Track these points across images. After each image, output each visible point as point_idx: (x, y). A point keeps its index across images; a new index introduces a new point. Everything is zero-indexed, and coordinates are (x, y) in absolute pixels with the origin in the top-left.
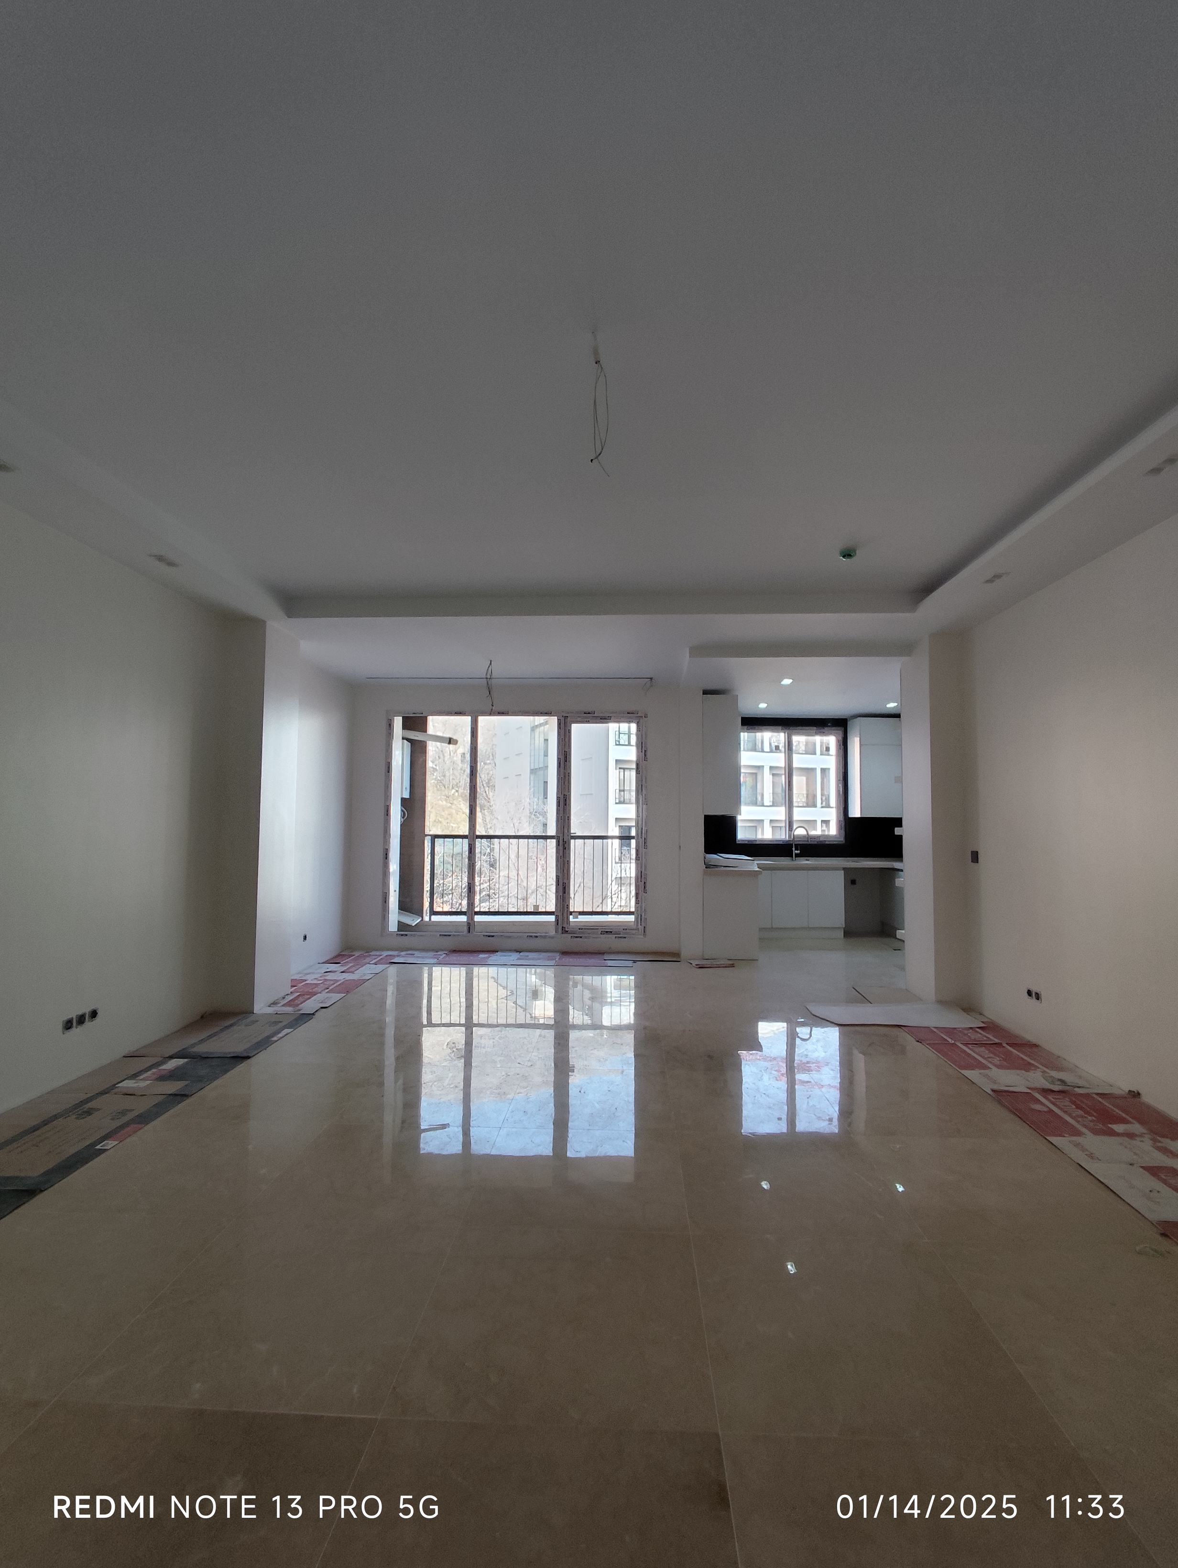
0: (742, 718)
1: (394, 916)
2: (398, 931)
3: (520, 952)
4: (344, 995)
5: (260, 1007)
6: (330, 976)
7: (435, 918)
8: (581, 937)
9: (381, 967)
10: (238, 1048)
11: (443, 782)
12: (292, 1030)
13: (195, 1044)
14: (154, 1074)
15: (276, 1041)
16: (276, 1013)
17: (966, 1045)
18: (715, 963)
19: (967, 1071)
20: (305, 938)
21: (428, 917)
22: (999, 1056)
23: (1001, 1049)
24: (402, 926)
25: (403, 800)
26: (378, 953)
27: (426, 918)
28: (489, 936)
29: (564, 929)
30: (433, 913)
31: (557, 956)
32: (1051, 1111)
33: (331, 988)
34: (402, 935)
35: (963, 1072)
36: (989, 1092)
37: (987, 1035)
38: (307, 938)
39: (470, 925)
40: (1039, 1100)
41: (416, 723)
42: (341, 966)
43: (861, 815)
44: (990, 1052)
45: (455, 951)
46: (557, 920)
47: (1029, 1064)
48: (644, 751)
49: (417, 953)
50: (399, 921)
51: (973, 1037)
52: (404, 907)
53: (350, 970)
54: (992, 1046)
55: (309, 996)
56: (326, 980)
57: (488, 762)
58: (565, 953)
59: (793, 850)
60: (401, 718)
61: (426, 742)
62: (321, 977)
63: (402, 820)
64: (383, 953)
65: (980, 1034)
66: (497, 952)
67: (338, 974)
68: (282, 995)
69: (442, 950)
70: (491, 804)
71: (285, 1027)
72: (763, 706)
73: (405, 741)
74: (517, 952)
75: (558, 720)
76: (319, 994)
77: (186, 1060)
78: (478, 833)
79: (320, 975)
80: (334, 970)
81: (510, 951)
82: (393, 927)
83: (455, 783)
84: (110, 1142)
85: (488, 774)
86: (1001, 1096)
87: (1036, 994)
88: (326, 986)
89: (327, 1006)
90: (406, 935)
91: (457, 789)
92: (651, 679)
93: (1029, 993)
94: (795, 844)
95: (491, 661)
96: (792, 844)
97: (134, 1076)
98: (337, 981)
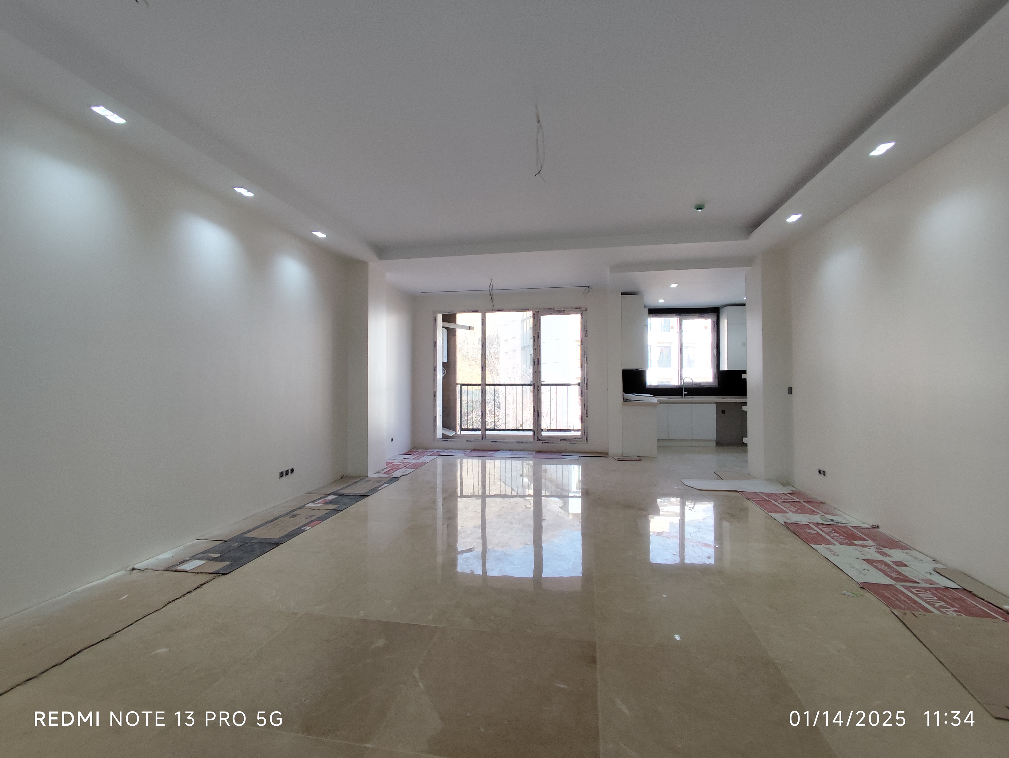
0: (649, 309)
1: (440, 430)
2: (442, 438)
3: (512, 451)
4: (415, 469)
5: (371, 474)
6: (406, 461)
7: (463, 432)
8: (548, 443)
9: (433, 457)
10: (363, 492)
11: (467, 356)
12: (388, 485)
13: (340, 489)
14: (322, 501)
15: (381, 489)
16: (380, 477)
17: (777, 501)
18: (629, 458)
19: (773, 514)
20: (392, 440)
21: (459, 432)
22: (796, 507)
23: (801, 504)
24: (444, 436)
25: (444, 363)
26: (432, 450)
27: (458, 433)
28: (494, 442)
29: (538, 438)
30: (462, 429)
31: (534, 453)
32: (818, 533)
33: (407, 466)
34: (445, 441)
35: (770, 514)
36: (783, 523)
37: (791, 496)
38: (393, 440)
39: (483, 436)
40: (812, 528)
41: (449, 318)
42: (412, 456)
43: (728, 369)
44: (792, 505)
45: (474, 450)
46: (534, 433)
47: (814, 511)
48: (585, 331)
49: (453, 451)
50: (443, 434)
51: (783, 498)
52: (446, 425)
53: (417, 458)
54: (794, 502)
55: (396, 470)
56: (404, 463)
57: (495, 343)
58: (539, 452)
59: (683, 392)
60: (441, 315)
61: (456, 329)
62: (401, 461)
63: (443, 375)
64: (434, 450)
65: (789, 496)
66: (499, 451)
67: (410, 460)
68: (382, 469)
69: (467, 450)
70: (497, 369)
71: (384, 483)
72: (661, 301)
73: (444, 328)
74: (511, 451)
75: (533, 313)
76: (401, 469)
77: (337, 496)
78: (487, 383)
79: (401, 460)
80: (408, 458)
81: (507, 450)
82: (439, 436)
83: (475, 357)
84: (307, 527)
85: (495, 351)
86: (788, 526)
87: (824, 472)
88: (405, 465)
89: (406, 474)
90: (447, 441)
91: (476, 361)
92: (589, 287)
93: (820, 471)
94: (684, 388)
95: (492, 280)
96: (682, 388)
97: (313, 502)
98: (411, 463)
